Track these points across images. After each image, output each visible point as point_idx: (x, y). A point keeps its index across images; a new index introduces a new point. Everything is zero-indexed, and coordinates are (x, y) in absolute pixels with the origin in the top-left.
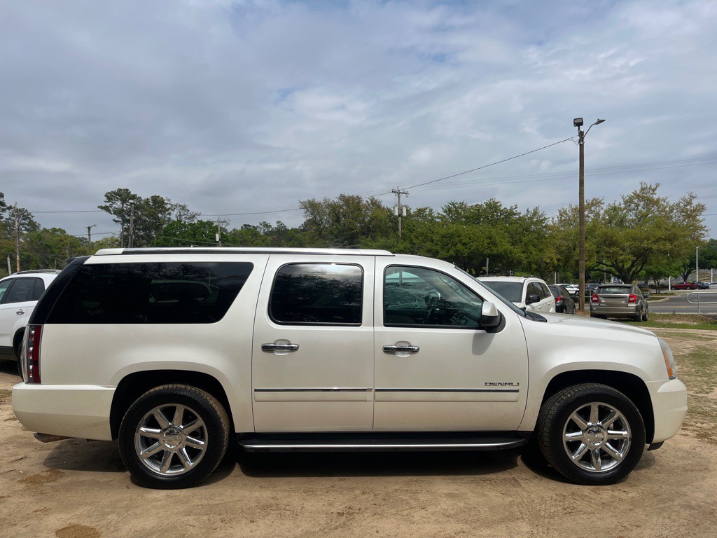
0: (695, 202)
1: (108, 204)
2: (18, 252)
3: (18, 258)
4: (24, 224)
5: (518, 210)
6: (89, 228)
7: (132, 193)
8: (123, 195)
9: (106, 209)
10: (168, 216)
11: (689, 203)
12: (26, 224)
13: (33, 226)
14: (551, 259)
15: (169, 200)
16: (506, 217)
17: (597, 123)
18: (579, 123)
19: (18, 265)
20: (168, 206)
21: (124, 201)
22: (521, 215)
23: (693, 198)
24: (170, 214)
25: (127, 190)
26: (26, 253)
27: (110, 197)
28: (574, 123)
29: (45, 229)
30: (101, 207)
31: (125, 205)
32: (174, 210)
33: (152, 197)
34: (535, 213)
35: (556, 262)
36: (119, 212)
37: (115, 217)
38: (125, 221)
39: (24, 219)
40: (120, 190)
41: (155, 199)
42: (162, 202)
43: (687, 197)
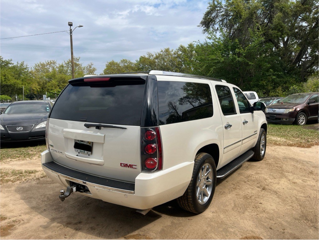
0: (93, 67)
5: (12, 62)
11: (91, 67)
14: (36, 88)
16: (6, 65)
17: (79, 27)
18: (71, 25)
22: (14, 65)
23: (92, 65)
28: (69, 24)
34: (22, 65)
35: (39, 89)
43: (90, 64)
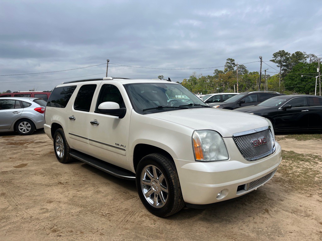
1: (274, 59)
2: (238, 83)
3: (238, 85)
4: (243, 71)
6: (265, 71)
7: (286, 52)
8: (282, 53)
9: (273, 61)
10: (305, 61)
12: (244, 71)
13: (246, 71)
15: (305, 53)
19: (238, 88)
20: (305, 56)
21: (282, 56)
24: (306, 60)
25: (283, 51)
26: (241, 83)
27: (275, 55)
29: (250, 73)
30: (271, 61)
31: (282, 58)
32: (308, 58)
33: (295, 52)
36: (280, 62)
37: (277, 64)
38: (282, 66)
39: (243, 69)
40: (280, 51)
41: (297, 53)
42: (301, 54)
